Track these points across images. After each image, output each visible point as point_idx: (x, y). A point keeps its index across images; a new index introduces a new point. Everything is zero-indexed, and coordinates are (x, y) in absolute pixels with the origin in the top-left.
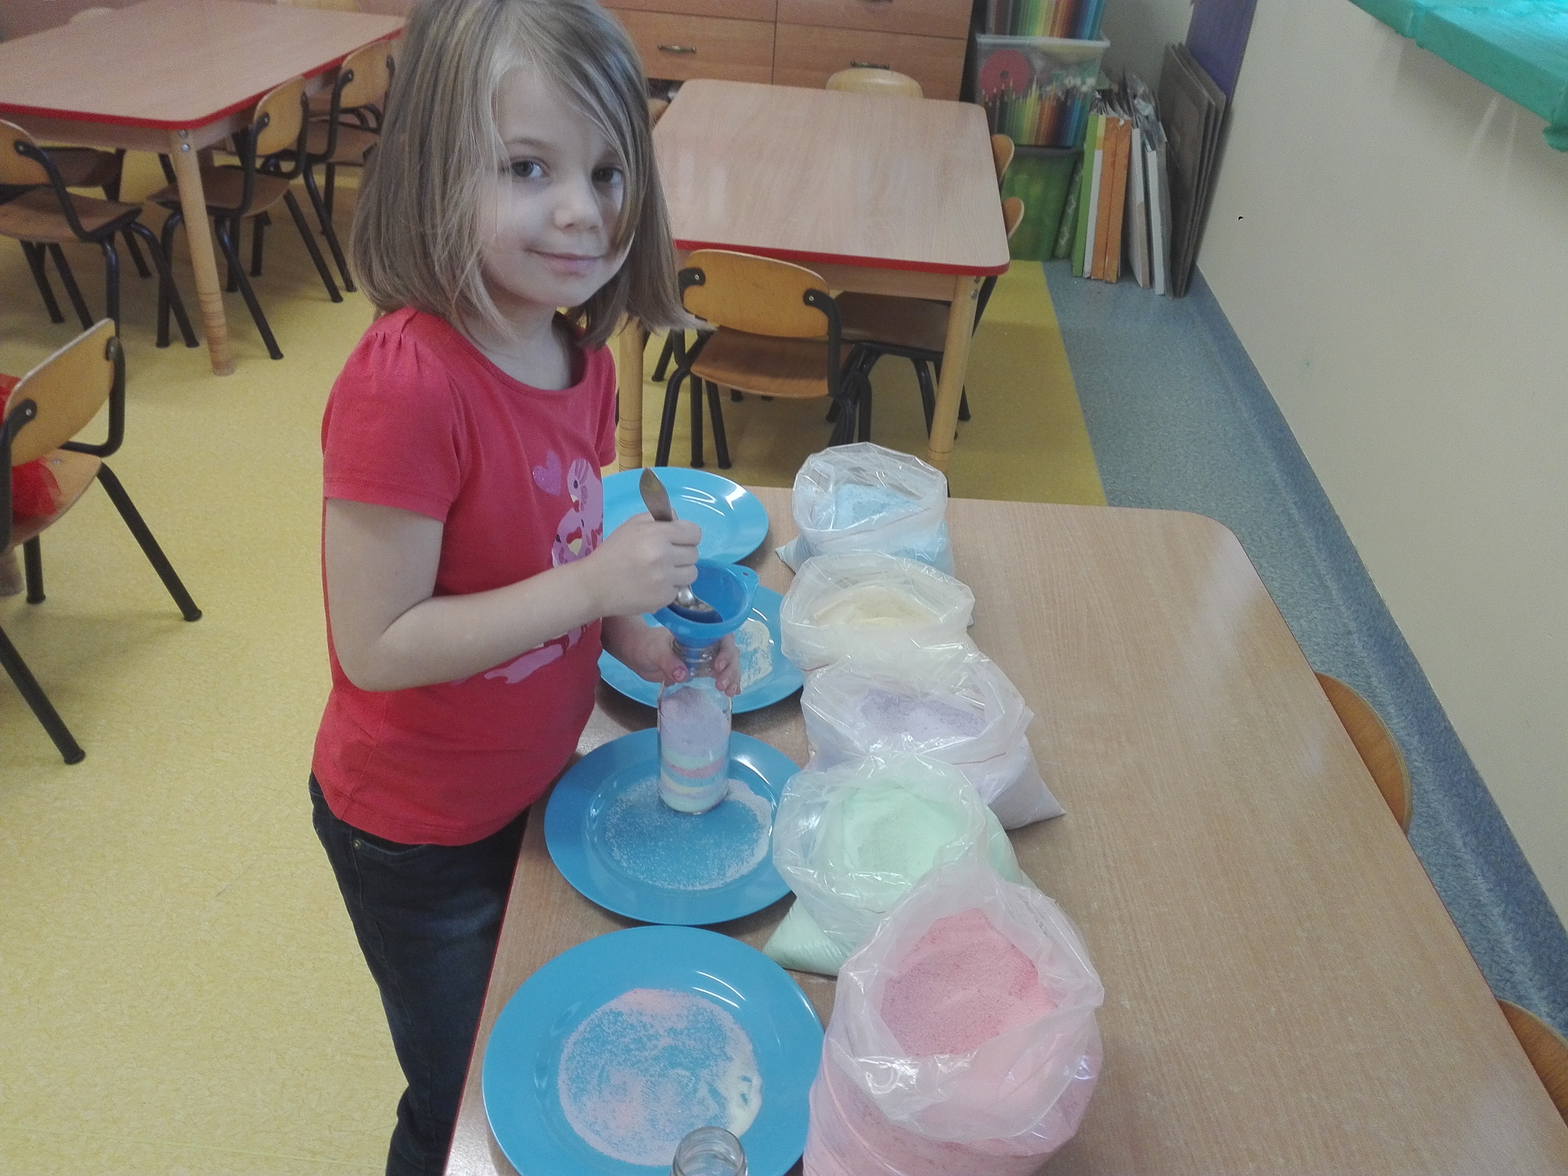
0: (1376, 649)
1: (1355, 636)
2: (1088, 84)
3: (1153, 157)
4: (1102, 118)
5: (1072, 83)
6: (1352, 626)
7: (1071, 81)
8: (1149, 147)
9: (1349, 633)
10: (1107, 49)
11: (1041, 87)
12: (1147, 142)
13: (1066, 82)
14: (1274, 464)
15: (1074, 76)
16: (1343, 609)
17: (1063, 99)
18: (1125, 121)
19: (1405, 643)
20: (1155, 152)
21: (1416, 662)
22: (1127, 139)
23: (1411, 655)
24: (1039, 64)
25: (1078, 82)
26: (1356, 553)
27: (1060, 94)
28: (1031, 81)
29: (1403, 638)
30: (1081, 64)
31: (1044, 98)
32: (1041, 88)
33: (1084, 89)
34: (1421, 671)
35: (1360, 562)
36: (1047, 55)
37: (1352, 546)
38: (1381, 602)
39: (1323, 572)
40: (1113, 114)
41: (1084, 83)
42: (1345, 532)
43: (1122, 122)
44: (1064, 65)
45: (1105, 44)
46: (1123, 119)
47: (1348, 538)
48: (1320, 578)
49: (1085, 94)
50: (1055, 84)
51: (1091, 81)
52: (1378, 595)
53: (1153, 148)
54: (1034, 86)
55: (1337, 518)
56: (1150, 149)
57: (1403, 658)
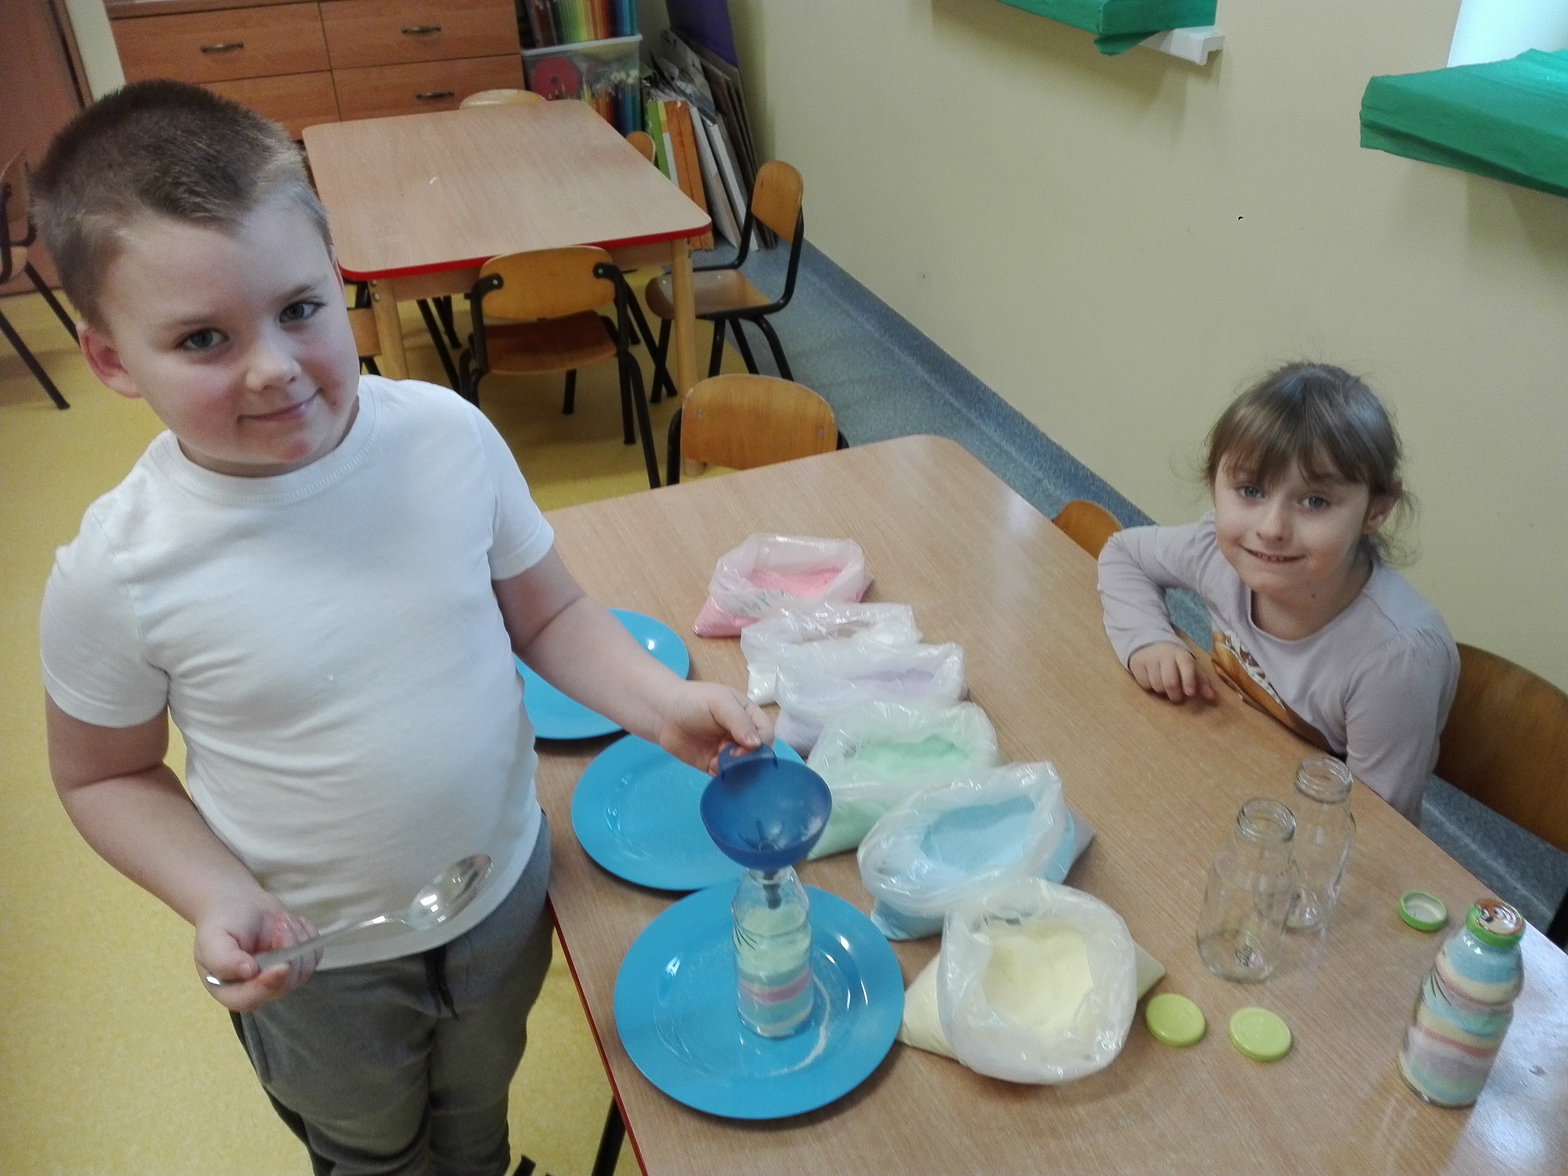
0: (1067, 486)
1: (1046, 481)
2: (633, 76)
3: (716, 131)
4: (661, 104)
5: (618, 78)
6: (1039, 474)
7: (617, 76)
8: (709, 122)
9: (1040, 481)
10: (641, 42)
11: (591, 86)
12: (705, 118)
13: (613, 77)
14: (919, 367)
15: (618, 71)
16: (1026, 464)
17: (614, 94)
18: (681, 102)
19: (1091, 473)
20: (716, 126)
21: (1105, 484)
22: (687, 117)
23: (1101, 480)
24: (583, 66)
25: (623, 75)
26: (1022, 416)
27: (610, 90)
28: (581, 84)
29: (1088, 470)
30: (622, 59)
31: (596, 95)
32: (591, 88)
33: (630, 81)
34: (1112, 489)
35: (1029, 423)
36: (591, 57)
37: (1016, 413)
38: (1059, 448)
39: (998, 441)
40: (667, 99)
41: (628, 76)
42: (1006, 404)
43: (679, 104)
44: (606, 63)
45: (638, 37)
46: (680, 101)
47: (1011, 407)
48: (998, 446)
49: (632, 86)
50: (603, 80)
51: (635, 73)
52: (1054, 444)
53: (714, 122)
54: (585, 86)
55: (994, 394)
56: (711, 124)
57: (1093, 484)
